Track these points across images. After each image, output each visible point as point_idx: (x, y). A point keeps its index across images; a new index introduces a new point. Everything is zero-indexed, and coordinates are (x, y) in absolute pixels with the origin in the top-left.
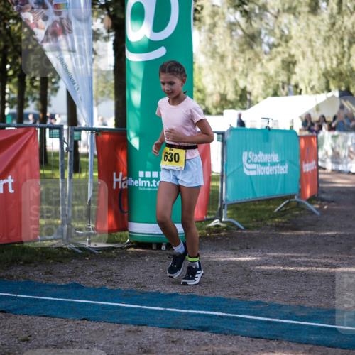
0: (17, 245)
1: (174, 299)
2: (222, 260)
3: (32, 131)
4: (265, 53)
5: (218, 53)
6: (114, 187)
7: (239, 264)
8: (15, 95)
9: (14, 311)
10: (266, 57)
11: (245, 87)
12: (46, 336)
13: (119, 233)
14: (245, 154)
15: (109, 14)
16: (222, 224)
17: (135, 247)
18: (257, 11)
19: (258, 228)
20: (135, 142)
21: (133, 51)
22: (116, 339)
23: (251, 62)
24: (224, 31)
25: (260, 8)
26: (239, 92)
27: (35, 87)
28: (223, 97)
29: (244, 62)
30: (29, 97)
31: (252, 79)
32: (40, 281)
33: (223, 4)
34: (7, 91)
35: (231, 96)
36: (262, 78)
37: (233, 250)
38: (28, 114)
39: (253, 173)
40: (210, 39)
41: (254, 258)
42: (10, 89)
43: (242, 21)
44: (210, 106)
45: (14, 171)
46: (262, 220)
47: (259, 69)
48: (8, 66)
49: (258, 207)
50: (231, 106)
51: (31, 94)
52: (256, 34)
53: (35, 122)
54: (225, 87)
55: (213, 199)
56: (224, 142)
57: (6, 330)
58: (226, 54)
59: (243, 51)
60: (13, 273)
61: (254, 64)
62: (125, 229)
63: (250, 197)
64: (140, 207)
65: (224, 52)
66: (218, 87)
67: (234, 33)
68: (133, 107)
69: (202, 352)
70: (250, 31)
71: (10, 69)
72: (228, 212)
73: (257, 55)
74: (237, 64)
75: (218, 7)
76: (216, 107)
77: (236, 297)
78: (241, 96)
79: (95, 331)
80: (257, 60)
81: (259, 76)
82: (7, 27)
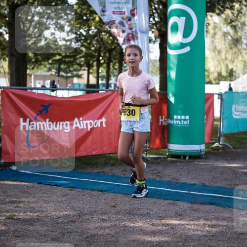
0: (107, 155)
1: (194, 187)
2: (221, 165)
3: (116, 93)
4: (244, 49)
5: (217, 49)
6: (160, 124)
7: (231, 168)
8: (104, 74)
9: (107, 191)
10: (245, 52)
11: (232, 69)
12: (124, 205)
13: (162, 150)
14: (234, 107)
15: (157, 29)
16: (220, 146)
17: (171, 158)
18: (240, 25)
19: (240, 148)
20: (172, 99)
21: (172, 49)
22: (163, 208)
23: (236, 54)
24: (221, 37)
25: (241, 24)
26: (229, 71)
27: (115, 69)
28: (220, 74)
29: (232, 54)
30: (112, 75)
31: (237, 64)
32: (120, 175)
33: (220, 22)
34: (100, 71)
35: (224, 74)
36: (242, 63)
37: (227, 160)
38: (111, 84)
39: (238, 117)
40: (213, 42)
41: (239, 165)
42: (102, 71)
43: (231, 32)
44: (212, 79)
45: (106, 115)
46: (243, 144)
47: (240, 58)
48: (101, 58)
49: (240, 136)
50: (224, 79)
51: (113, 73)
52: (239, 39)
53: (115, 88)
54: (221, 69)
55: (215, 131)
56: (222, 100)
57: (103, 201)
58: (222, 50)
59: (231, 48)
60: (105, 171)
61: (238, 55)
62: (166, 147)
63: (236, 130)
64: (174, 135)
65: (220, 49)
66: (217, 68)
67: (226, 38)
68: (171, 79)
69: (211, 217)
70: (235, 37)
71: (102, 59)
72: (223, 139)
73: (239, 50)
74: (228, 55)
75: (217, 23)
76: (215, 80)
77: (229, 186)
78: (230, 74)
79: (151, 203)
80: (239, 53)
81: (241, 62)
82: (101, 37)
